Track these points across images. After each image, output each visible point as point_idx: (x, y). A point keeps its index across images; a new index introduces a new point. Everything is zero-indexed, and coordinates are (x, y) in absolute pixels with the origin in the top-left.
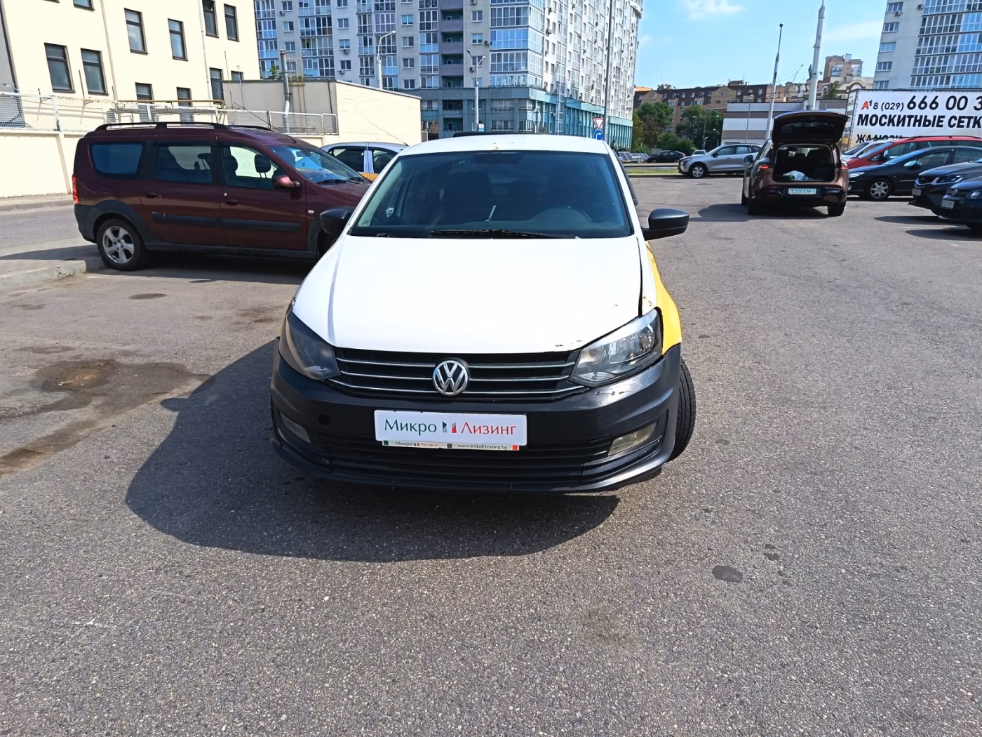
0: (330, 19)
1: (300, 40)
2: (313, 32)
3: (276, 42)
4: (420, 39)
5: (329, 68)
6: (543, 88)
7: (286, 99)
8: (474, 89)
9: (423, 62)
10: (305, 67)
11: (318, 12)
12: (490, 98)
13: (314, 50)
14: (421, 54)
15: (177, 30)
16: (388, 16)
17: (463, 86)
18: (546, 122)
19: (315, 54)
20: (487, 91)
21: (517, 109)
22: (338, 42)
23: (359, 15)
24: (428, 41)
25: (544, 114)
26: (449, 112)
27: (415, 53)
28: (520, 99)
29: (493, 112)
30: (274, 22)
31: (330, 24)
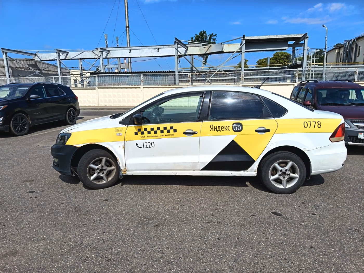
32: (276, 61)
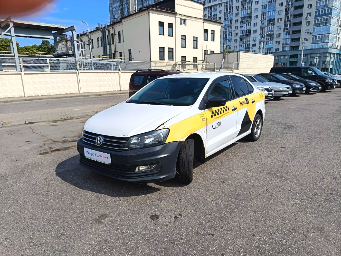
0: (250, 30)
1: (239, 39)
2: (244, 35)
3: (231, 40)
4: (283, 33)
5: (248, 47)
6: (336, 47)
7: (223, 59)
8: (301, 50)
9: (283, 42)
10: (240, 47)
11: (246, 29)
12: (310, 53)
13: (244, 41)
14: (283, 39)
15: (196, 39)
16: (271, 27)
17: (299, 49)
18: (336, 61)
19: (244, 42)
20: (309, 51)
21: (322, 57)
22: (252, 38)
23: (261, 28)
24: (286, 34)
25: (335, 58)
26: (292, 59)
27: (281, 39)
28: (324, 53)
29: (311, 58)
30: (231, 34)
31: (250, 32)
32: (3, 47)
